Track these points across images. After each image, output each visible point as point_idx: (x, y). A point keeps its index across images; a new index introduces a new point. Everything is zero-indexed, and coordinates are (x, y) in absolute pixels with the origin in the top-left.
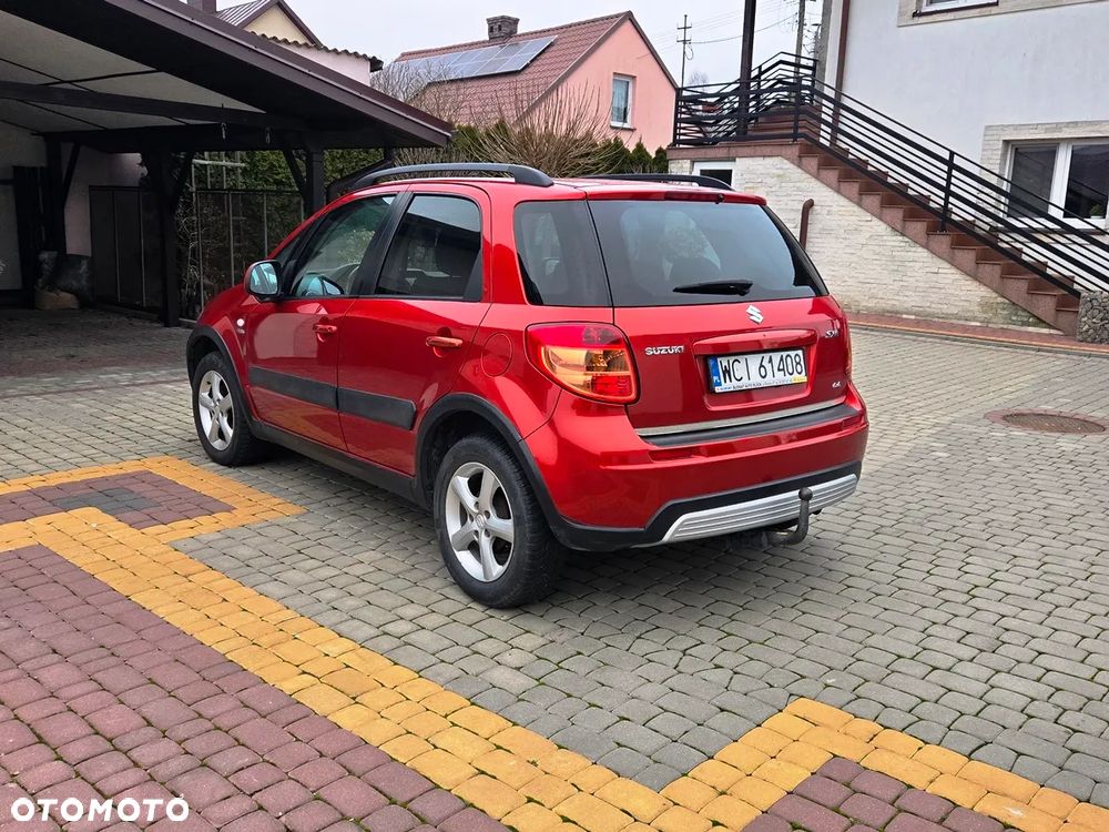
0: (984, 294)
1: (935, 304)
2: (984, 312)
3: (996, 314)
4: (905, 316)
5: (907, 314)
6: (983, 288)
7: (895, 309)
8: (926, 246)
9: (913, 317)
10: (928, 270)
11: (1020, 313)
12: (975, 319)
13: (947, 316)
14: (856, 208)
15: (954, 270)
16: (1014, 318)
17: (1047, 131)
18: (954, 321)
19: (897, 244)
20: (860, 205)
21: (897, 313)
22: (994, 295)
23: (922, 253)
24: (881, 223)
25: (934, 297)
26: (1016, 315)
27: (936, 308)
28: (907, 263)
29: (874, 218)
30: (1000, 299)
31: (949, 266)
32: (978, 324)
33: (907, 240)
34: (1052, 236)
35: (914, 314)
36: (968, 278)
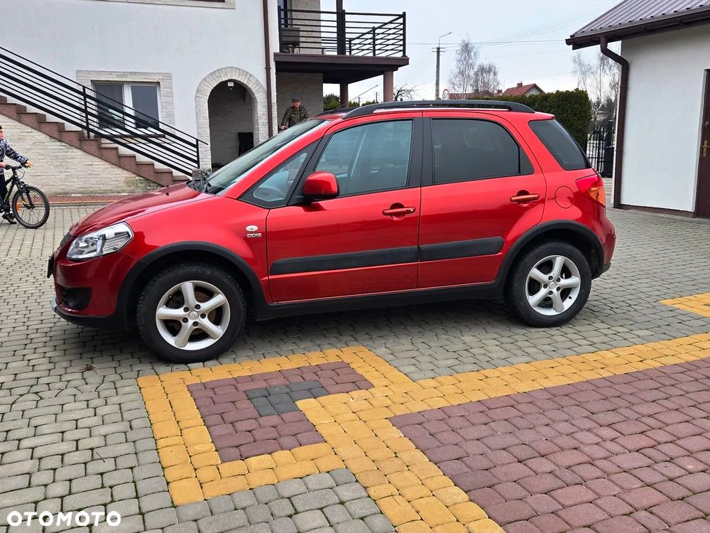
0: (127, 176)
1: (93, 185)
2: (129, 186)
3: (137, 187)
4: (73, 195)
5: (74, 193)
6: (125, 172)
7: (63, 191)
8: (80, 148)
9: (80, 195)
10: (85, 163)
11: (152, 184)
12: (124, 191)
13: (105, 192)
14: (16, 123)
15: (103, 163)
16: (148, 188)
17: (118, 76)
18: (110, 194)
19: (57, 147)
20: (20, 121)
21: (67, 194)
22: (133, 175)
23: (79, 153)
24: (40, 133)
25: (93, 180)
26: (149, 186)
27: (96, 188)
28: (67, 160)
29: (33, 130)
30: (138, 178)
31: (100, 160)
32: (127, 194)
33: (63, 144)
34: (126, 139)
35: (81, 193)
36: (113, 166)
